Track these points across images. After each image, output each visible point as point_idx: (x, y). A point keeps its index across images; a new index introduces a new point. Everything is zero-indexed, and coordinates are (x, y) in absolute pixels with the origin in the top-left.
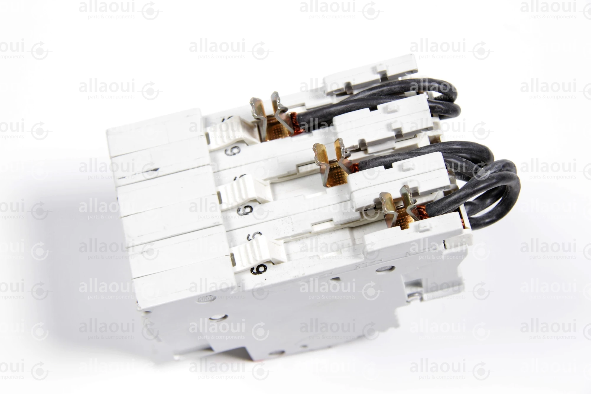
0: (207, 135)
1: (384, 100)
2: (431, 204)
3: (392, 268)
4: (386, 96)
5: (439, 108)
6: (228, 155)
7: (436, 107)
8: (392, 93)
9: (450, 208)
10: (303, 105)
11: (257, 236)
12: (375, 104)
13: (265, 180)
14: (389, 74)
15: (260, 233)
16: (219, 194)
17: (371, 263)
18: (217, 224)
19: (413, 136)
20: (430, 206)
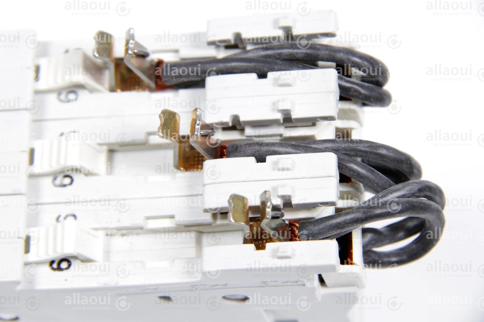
0: (37, 69)
1: (279, 67)
2: (307, 222)
3: (245, 299)
4: (284, 62)
5: (356, 91)
6: (61, 100)
7: (352, 90)
8: (293, 58)
9: (330, 234)
10: (177, 51)
11: (71, 219)
12: (266, 69)
13: (101, 145)
14: (296, 32)
15: (75, 216)
16: (32, 152)
17: (212, 286)
18: (17, 192)
19: (311, 124)
20: (305, 225)
